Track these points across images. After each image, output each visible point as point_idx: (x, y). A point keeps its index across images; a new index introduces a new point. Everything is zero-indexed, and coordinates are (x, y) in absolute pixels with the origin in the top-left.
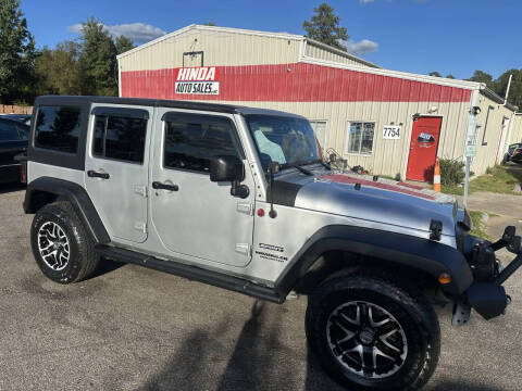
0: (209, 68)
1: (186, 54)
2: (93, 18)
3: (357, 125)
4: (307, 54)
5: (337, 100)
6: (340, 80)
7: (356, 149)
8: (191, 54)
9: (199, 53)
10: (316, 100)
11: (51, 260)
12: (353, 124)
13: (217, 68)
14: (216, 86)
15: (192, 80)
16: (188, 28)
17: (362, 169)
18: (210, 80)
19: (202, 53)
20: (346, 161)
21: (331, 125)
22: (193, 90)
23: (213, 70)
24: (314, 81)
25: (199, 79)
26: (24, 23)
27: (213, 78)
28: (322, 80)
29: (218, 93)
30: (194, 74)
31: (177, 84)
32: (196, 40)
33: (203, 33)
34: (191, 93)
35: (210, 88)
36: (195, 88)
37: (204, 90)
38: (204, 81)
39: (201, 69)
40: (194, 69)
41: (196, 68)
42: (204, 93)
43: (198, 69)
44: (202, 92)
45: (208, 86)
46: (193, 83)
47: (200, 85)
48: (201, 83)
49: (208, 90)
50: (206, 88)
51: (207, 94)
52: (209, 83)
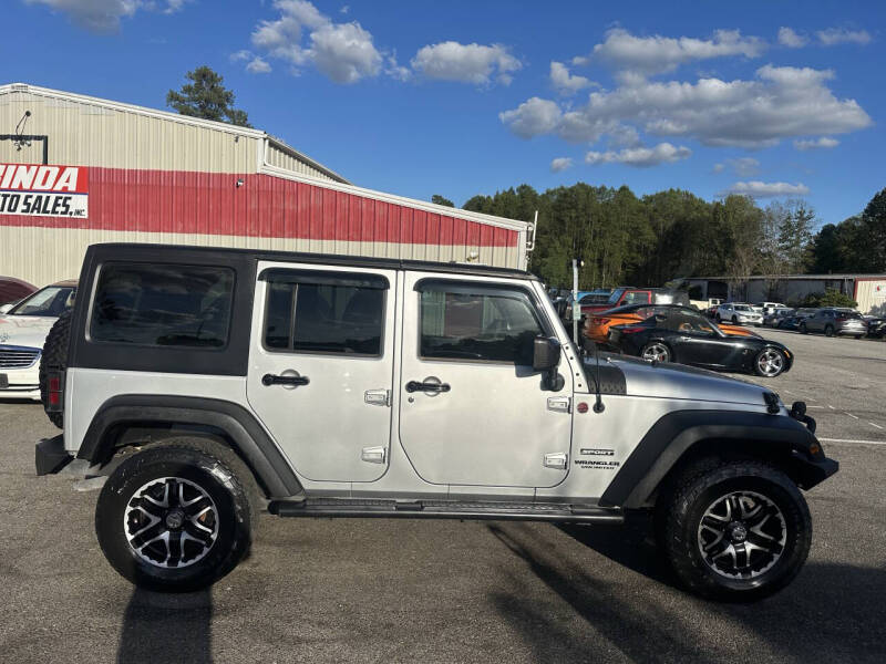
0: (62, 169)
4: (273, 162)
6: (333, 207)
8: (15, 138)
9: (38, 138)
14: (80, 203)
15: (21, 189)
18: (65, 190)
19: (45, 139)
22: (21, 206)
23: (73, 173)
24: (289, 206)
25: (38, 186)
27: (72, 186)
28: (302, 204)
29: (85, 215)
30: (24, 178)
32: (28, 114)
33: (46, 102)
34: (18, 212)
35: (68, 207)
36: (25, 203)
37: (50, 208)
38: (52, 191)
39: (43, 170)
40: (23, 169)
41: (29, 167)
42: (50, 215)
43: (34, 169)
44: (45, 211)
45: (61, 202)
46: (23, 195)
47: (40, 198)
48: (44, 196)
49: (62, 209)
50: (56, 205)
51: (59, 215)
52: (64, 196)
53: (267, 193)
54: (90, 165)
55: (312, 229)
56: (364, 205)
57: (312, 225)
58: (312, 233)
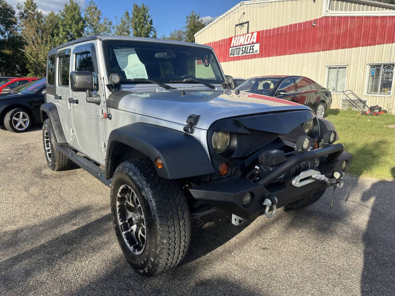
0: (252, 33)
1: (237, 25)
2: (193, 12)
3: (376, 68)
4: (331, 8)
5: (357, 45)
6: (360, 27)
7: (376, 90)
8: (240, 24)
9: (246, 23)
10: (337, 48)
12: (373, 66)
13: (258, 33)
14: (257, 47)
15: (241, 45)
16: (239, 5)
17: (380, 109)
18: (253, 43)
19: (247, 22)
20: (364, 102)
21: (351, 70)
23: (255, 35)
24: (336, 31)
25: (246, 43)
26: (151, 23)
27: (255, 41)
28: (343, 29)
29: (258, 52)
30: (242, 40)
31: (230, 49)
32: (244, 13)
35: (253, 49)
36: (242, 51)
37: (248, 52)
38: (249, 44)
39: (247, 35)
40: (242, 36)
41: (243, 35)
42: (248, 54)
43: (245, 36)
44: (247, 53)
45: (251, 48)
46: (241, 47)
47: (246, 47)
48: (247, 46)
49: (251, 51)
50: (250, 49)
51: (251, 54)
52: (252, 45)
53: (326, 26)
54: (261, 29)
55: (347, 43)
56: (379, 22)
57: (347, 40)
58: (347, 45)
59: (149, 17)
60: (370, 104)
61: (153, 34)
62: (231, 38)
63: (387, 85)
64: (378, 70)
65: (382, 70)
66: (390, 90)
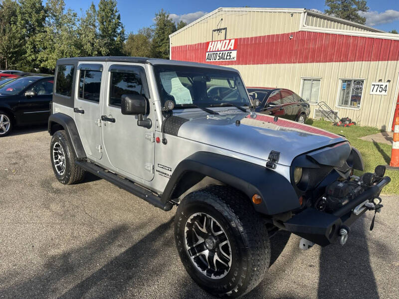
0: (230, 40)
1: (215, 31)
2: (163, 10)
3: (347, 82)
4: (307, 23)
5: (331, 61)
6: (334, 44)
7: (346, 103)
8: (218, 30)
9: (224, 29)
10: (313, 61)
11: (60, 168)
12: (344, 81)
13: (236, 40)
14: (234, 54)
15: (218, 51)
16: (217, 10)
17: (350, 120)
18: (230, 50)
19: (225, 29)
20: (336, 114)
21: (324, 83)
22: (218, 58)
23: (233, 42)
24: (311, 46)
25: (223, 49)
26: (119, 18)
28: (318, 45)
29: (235, 59)
30: (219, 46)
31: (207, 54)
32: (222, 19)
33: (228, 13)
34: (217, 60)
35: (230, 56)
36: (219, 56)
37: (225, 58)
38: (226, 50)
39: (225, 41)
40: (219, 42)
41: (221, 41)
42: (225, 60)
43: (222, 42)
44: (224, 59)
45: (229, 54)
46: (218, 53)
47: (223, 53)
48: (224, 52)
50: (227, 56)
51: (228, 60)
52: (230, 52)
53: (303, 40)
54: (239, 37)
55: (322, 57)
56: (351, 41)
57: (322, 55)
58: (321, 60)
59: (116, 12)
60: (341, 115)
61: (121, 30)
62: (208, 43)
63: (356, 99)
64: (349, 85)
65: (352, 85)
66: (359, 104)
